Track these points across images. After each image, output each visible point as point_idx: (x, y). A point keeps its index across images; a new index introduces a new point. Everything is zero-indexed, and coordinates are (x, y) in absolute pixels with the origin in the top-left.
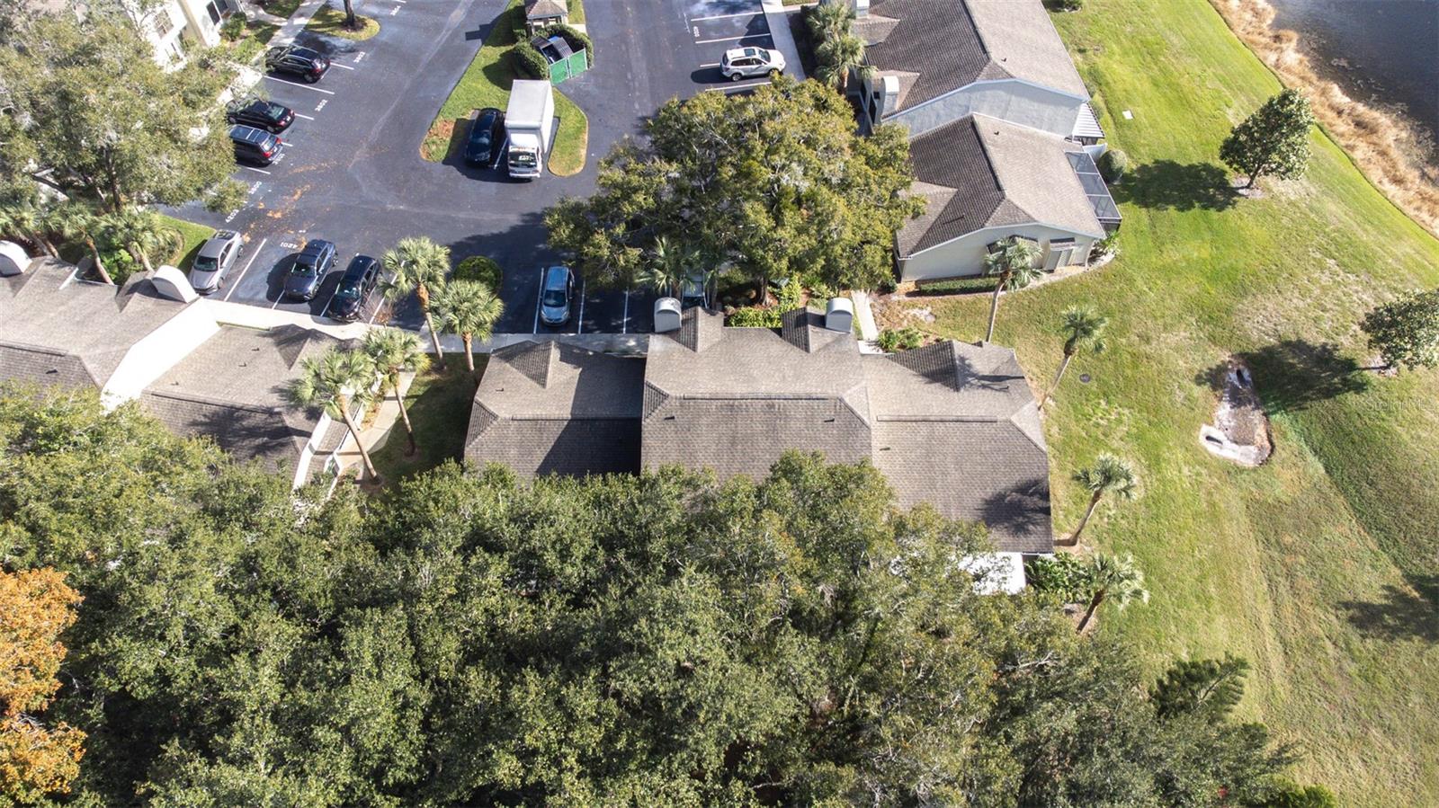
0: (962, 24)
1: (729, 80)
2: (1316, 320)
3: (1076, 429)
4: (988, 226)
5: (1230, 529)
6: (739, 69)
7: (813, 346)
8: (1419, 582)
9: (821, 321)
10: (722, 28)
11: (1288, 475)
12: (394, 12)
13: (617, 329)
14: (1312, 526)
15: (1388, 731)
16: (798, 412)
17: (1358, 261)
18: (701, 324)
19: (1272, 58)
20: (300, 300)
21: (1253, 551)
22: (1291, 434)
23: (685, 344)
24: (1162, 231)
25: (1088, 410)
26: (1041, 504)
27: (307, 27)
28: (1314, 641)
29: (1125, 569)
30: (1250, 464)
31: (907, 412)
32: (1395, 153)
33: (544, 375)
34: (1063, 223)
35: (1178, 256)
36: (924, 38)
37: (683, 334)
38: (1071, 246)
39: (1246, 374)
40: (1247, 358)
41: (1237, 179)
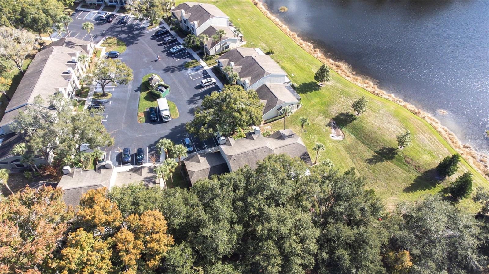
0: (256, 65)
1: (204, 87)
2: (343, 108)
3: (307, 142)
4: (277, 105)
5: (342, 153)
6: (206, 84)
7: (255, 138)
8: (377, 152)
9: (254, 133)
10: (197, 75)
11: (349, 139)
12: (114, 89)
13: (205, 148)
14: (356, 148)
15: (380, 180)
16: (259, 151)
17: (347, 95)
18: (230, 140)
19: (316, 56)
20: (127, 163)
21: (348, 155)
22: (347, 132)
23: (229, 145)
24: (309, 98)
25: (308, 137)
26: (308, 157)
27: (93, 99)
28: (363, 168)
29: (329, 161)
30: (341, 139)
31: (277, 146)
32: (346, 71)
33: (199, 161)
34: (290, 101)
35: (314, 102)
36: (249, 69)
37: (227, 143)
38: (293, 106)
39: (334, 122)
40: (334, 119)
41: (319, 83)
